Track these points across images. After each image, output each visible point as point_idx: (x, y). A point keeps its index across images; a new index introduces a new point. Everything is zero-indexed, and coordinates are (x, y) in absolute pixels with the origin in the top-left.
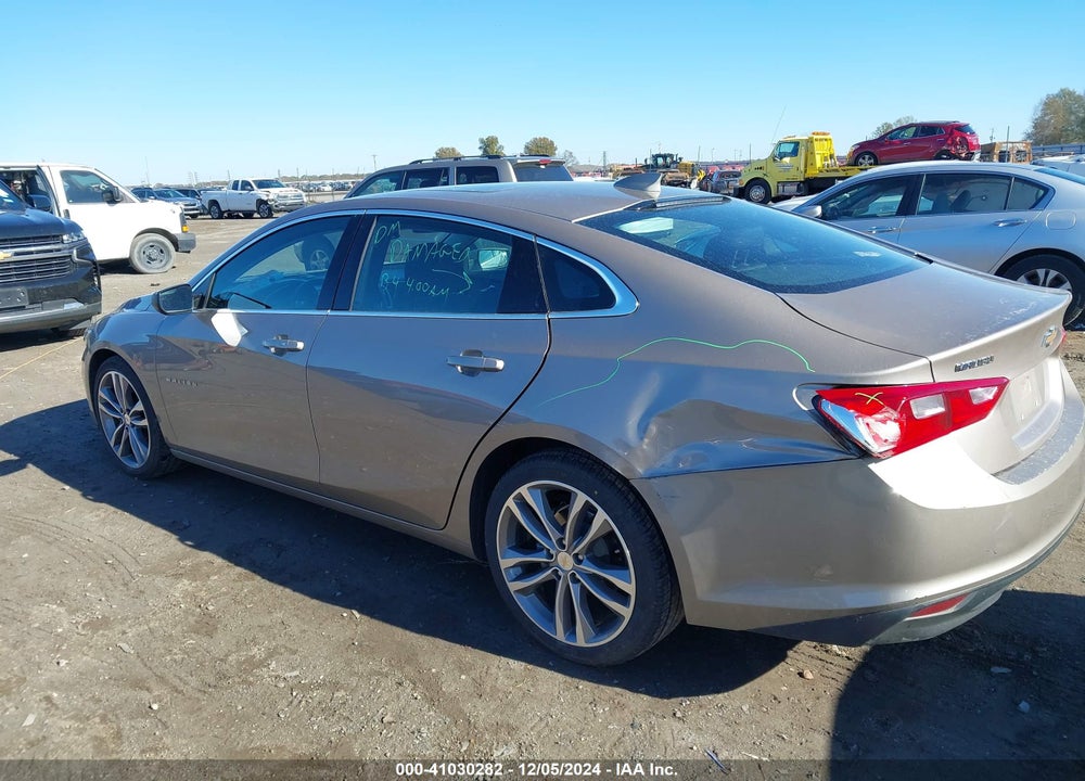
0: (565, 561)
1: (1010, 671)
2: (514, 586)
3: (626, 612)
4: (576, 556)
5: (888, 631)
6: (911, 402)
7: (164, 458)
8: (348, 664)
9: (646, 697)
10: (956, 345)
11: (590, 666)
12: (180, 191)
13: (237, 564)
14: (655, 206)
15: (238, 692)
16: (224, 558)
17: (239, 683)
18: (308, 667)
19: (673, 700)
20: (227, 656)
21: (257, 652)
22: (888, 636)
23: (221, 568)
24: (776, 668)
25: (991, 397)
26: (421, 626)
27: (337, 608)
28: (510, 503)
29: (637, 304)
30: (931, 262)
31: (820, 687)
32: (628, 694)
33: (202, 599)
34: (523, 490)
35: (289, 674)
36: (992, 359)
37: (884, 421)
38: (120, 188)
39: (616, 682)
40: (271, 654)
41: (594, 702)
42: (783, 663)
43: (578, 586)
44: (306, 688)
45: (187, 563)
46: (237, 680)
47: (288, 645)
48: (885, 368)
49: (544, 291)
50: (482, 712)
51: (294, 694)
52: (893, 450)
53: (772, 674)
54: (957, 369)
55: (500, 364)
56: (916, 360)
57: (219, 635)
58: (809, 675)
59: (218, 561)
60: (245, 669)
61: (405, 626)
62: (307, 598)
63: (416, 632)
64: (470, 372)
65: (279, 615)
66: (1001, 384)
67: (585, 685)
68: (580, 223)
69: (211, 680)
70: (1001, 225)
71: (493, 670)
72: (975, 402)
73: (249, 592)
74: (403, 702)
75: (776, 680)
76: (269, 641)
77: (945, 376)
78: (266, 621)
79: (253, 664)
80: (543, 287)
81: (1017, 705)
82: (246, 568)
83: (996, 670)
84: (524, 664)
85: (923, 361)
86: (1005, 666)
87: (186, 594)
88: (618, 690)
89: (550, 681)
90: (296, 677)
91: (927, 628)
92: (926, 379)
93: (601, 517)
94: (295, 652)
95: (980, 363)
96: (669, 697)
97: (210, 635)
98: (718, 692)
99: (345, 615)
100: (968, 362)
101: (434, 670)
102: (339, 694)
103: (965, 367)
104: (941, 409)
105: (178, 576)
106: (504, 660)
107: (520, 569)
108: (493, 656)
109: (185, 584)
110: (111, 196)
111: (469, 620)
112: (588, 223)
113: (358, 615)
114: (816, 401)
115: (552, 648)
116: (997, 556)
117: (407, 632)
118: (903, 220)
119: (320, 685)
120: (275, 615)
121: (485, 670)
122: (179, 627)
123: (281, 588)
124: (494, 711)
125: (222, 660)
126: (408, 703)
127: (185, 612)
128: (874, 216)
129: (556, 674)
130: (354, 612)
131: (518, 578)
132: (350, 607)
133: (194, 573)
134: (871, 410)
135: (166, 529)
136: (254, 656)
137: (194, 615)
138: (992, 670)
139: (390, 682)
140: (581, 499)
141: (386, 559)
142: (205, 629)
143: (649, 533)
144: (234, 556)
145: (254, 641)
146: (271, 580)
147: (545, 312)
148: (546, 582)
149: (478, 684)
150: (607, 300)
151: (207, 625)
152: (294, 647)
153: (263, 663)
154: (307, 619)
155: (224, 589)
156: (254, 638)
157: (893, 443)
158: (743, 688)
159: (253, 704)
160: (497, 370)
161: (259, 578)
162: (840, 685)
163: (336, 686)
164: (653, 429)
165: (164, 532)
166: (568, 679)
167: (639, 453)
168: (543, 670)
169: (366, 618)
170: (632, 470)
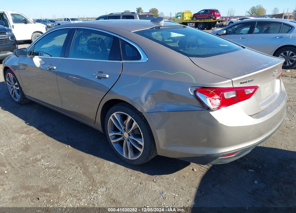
0: (126, 135)
1: (254, 171)
2: (113, 141)
3: (141, 151)
4: (129, 134)
5: (214, 161)
6: (224, 93)
7: (25, 99)
8: (64, 161)
9: (146, 175)
10: (241, 76)
11: (132, 165)
12: (49, 21)
13: (40, 130)
14: (160, 28)
15: (30, 169)
16: (36, 128)
17: (31, 166)
18: (52, 162)
19: (154, 176)
20: (30, 157)
21: (39, 157)
22: (214, 162)
23: (35, 131)
24: (186, 167)
25: (251, 92)
26: (87, 151)
27: (64, 144)
28: (111, 118)
29: (147, 59)
30: (245, 48)
31: (198, 174)
32: (142, 173)
33: (27, 140)
34: (114, 114)
35: (46, 164)
36: (253, 80)
37: (215, 99)
38: (28, 19)
39: (139, 170)
40: (43, 158)
41: (131, 176)
42: (189, 166)
43: (129, 143)
44: (50, 168)
45: (25, 130)
46: (31, 165)
47: (48, 155)
48: (217, 82)
49: (121, 53)
50: (98, 178)
51: (46, 170)
52: (218, 108)
53: (185, 169)
54: (241, 83)
55: (107, 76)
56: (227, 80)
57: (29, 151)
58: (195, 170)
59: (35, 129)
60: (34, 162)
61: (83, 151)
62: (57, 141)
63: (85, 153)
64: (99, 78)
65: (48, 146)
66: (256, 88)
67: (130, 170)
68: (134, 32)
69: (24, 165)
70: (277, 37)
71: (105, 165)
72: (247, 93)
73: (41, 139)
74: (76, 174)
75: (186, 171)
76: (43, 154)
77: (236, 85)
78: (44, 148)
79: (37, 160)
80: (121, 52)
81: (254, 181)
82: (42, 132)
83: (250, 170)
84: (114, 163)
85: (230, 80)
86: (253, 170)
87: (23, 139)
88: (139, 172)
89: (120, 168)
90: (48, 165)
91: (226, 160)
92: (230, 86)
93: (135, 123)
94: (49, 157)
95: (249, 81)
96: (153, 175)
97: (27, 151)
98: (168, 174)
99: (66, 147)
100: (245, 81)
101: (88, 164)
102: (59, 170)
103: (244, 83)
104: (235, 96)
105: (22, 133)
106: (108, 162)
107: (115, 136)
108: (106, 160)
109: (24, 136)
110: (26, 22)
111: (101, 150)
112: (136, 33)
113: (70, 147)
114: (195, 92)
115: (122, 159)
116: (249, 140)
117: (83, 152)
118: (249, 35)
119: (54, 167)
120: (47, 146)
121: (102, 165)
122: (18, 149)
123: (50, 138)
124: (102, 177)
125: (28, 159)
126: (78, 174)
127: (21, 144)
128: (242, 34)
129: (122, 166)
130: (69, 146)
131: (114, 139)
132: (68, 144)
133: (27, 133)
134: (211, 96)
135: (22, 119)
136: (38, 158)
137: (23, 145)
138: (249, 170)
139: (74, 167)
140: (130, 118)
141: (82, 130)
142: (26, 149)
143: (148, 129)
144: (39, 128)
145: (39, 154)
146: (48, 135)
147: (121, 60)
148: (121, 141)
149: (99, 169)
150: (139, 57)
151: (26, 148)
152: (50, 156)
153: (40, 160)
154: (56, 147)
155: (34, 138)
156: (39, 152)
157: (218, 106)
158: (175, 173)
159: (33, 173)
160: (106, 78)
161: (45, 135)
162: (204, 173)
163: (58, 168)
164: (149, 98)
165: (22, 120)
166: (126, 168)
167: (145, 105)
168: (119, 165)
169: (72, 148)
170: (143, 110)
